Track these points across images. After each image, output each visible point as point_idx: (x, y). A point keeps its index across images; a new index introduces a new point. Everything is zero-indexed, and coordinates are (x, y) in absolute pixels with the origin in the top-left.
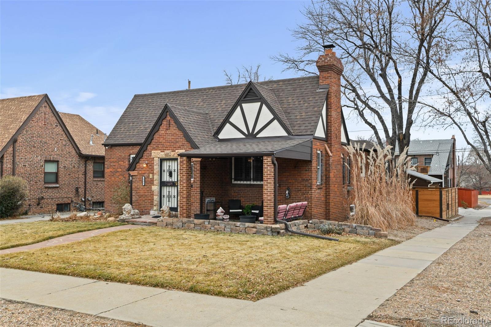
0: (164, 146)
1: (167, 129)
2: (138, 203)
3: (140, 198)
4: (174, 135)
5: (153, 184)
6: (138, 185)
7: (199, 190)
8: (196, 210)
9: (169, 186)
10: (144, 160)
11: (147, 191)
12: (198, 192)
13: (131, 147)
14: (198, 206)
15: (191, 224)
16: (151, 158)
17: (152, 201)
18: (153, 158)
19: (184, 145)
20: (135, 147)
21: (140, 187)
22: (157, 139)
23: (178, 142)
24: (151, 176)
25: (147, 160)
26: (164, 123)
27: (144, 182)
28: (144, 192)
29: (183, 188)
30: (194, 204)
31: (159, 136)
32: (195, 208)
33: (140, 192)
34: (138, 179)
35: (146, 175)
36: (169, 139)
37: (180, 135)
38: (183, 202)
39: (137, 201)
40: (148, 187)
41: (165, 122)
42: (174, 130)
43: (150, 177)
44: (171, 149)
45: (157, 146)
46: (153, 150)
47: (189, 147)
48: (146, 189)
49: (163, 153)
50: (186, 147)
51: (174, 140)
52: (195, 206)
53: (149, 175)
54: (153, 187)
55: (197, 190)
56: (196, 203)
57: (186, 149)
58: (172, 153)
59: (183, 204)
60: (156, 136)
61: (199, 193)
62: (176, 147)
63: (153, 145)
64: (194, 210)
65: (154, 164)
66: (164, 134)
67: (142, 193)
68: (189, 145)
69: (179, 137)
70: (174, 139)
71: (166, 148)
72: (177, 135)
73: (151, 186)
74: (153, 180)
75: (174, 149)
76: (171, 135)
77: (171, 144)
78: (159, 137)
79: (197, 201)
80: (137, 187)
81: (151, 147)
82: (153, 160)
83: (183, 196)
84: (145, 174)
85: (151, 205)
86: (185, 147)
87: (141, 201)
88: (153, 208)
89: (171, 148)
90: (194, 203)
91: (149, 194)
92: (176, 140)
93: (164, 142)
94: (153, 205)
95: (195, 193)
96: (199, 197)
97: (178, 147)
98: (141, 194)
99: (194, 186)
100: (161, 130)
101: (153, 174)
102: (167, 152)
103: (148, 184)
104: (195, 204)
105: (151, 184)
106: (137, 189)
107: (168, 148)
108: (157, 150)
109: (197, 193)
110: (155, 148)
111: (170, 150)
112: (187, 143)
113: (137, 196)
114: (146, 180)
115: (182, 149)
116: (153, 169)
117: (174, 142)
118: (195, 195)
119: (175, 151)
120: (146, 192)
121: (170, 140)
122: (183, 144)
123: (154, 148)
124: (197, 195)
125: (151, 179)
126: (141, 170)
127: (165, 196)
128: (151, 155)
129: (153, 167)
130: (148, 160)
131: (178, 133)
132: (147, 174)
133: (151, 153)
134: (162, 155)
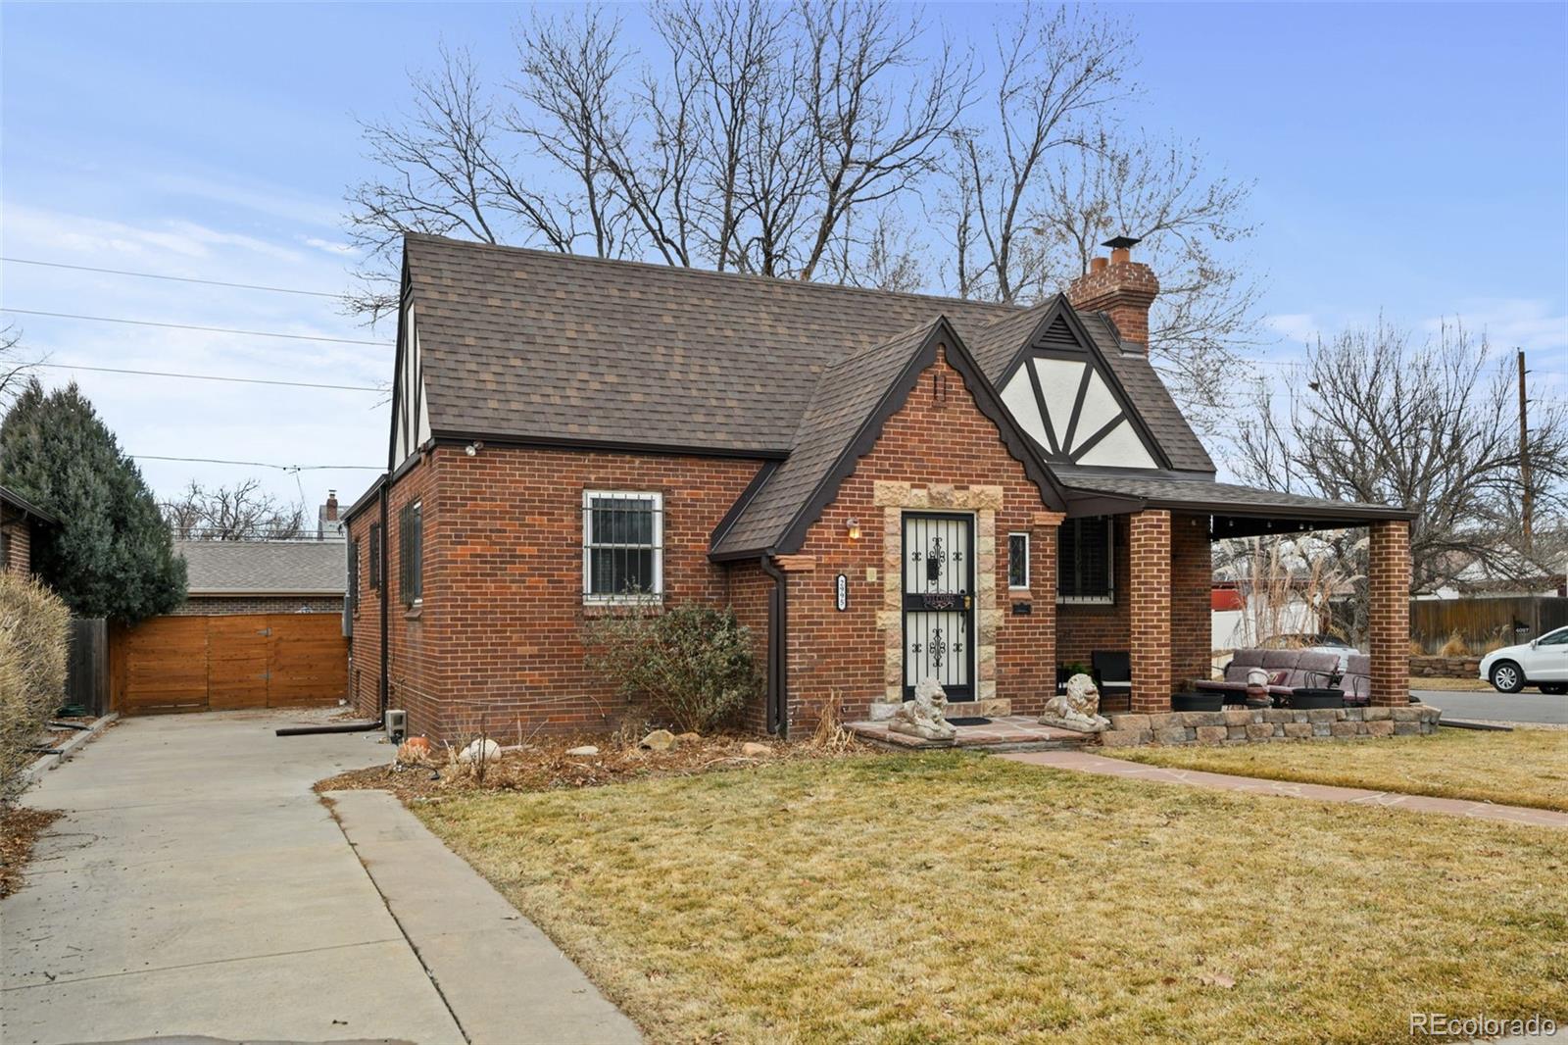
0: (925, 467)
1: (936, 408)
2: (818, 676)
3: (825, 657)
4: (962, 431)
5: (881, 605)
6: (813, 610)
7: (1051, 621)
8: (1044, 688)
9: (938, 611)
10: (839, 514)
11: (854, 630)
12: (1049, 627)
13: (592, 456)
14: (1049, 676)
15: (1218, 728)
16: (873, 509)
17: (876, 668)
18: (881, 508)
19: (999, 471)
20: (610, 457)
21: (822, 617)
22: (894, 440)
23: (978, 457)
24: (872, 574)
25: (853, 515)
26: (923, 385)
27: (842, 599)
28: (841, 636)
29: (1160, 614)
30: (1037, 670)
31: (903, 427)
32: (1041, 682)
33: (826, 637)
34: (814, 584)
35: (850, 568)
36: (944, 442)
37: (985, 433)
38: (1159, 658)
39: (812, 670)
40: (859, 617)
41: (925, 383)
42: (961, 412)
43: (869, 580)
44: (953, 481)
45: (896, 465)
46: (879, 478)
47: (1018, 478)
48: (850, 623)
49: (923, 492)
50: (1008, 477)
51: (964, 450)
52: (1039, 676)
53: (864, 572)
54: (880, 613)
55: (1046, 621)
56: (1044, 664)
57: (1007, 484)
58: (960, 495)
59: (1160, 664)
60: (892, 427)
61: (1051, 633)
62: (971, 476)
63: (878, 458)
64: (1038, 689)
65: (882, 529)
66: (922, 422)
67: (832, 638)
68: (1017, 472)
69: (982, 439)
70: (963, 444)
71: (933, 474)
72: (974, 432)
73: (873, 610)
74: (882, 591)
75: (963, 481)
76: (952, 430)
77: (950, 462)
78: (901, 434)
79: (1046, 658)
80: (812, 616)
81: (872, 464)
82: (882, 516)
83: (1160, 639)
84: (846, 566)
85: (871, 681)
86: (1002, 477)
87: (830, 670)
88: (884, 693)
89: (950, 475)
90: (1038, 664)
91: (865, 643)
92: (971, 450)
93: (925, 454)
94: (883, 681)
95: (1041, 634)
96: (1051, 646)
97: (977, 476)
98: (830, 643)
99: (1036, 609)
100: (912, 409)
101: (880, 565)
102: (936, 488)
103: (861, 603)
104: (1041, 670)
105: (871, 603)
106: (809, 624)
107: (939, 474)
108: (896, 479)
109: (1046, 634)
110: (888, 471)
111: (947, 481)
112: (1008, 465)
113: (810, 651)
114: (850, 588)
115: (994, 483)
116: (881, 547)
117: (963, 456)
118: (1039, 640)
119: (967, 488)
120: (852, 637)
121: (945, 449)
122: (996, 464)
123: (881, 471)
124: (1044, 640)
125: (873, 584)
126: (829, 553)
127: (923, 648)
128: (872, 496)
129: (882, 541)
130: (859, 515)
131: (977, 425)
132: (856, 566)
133: (872, 490)
134: (918, 499)
